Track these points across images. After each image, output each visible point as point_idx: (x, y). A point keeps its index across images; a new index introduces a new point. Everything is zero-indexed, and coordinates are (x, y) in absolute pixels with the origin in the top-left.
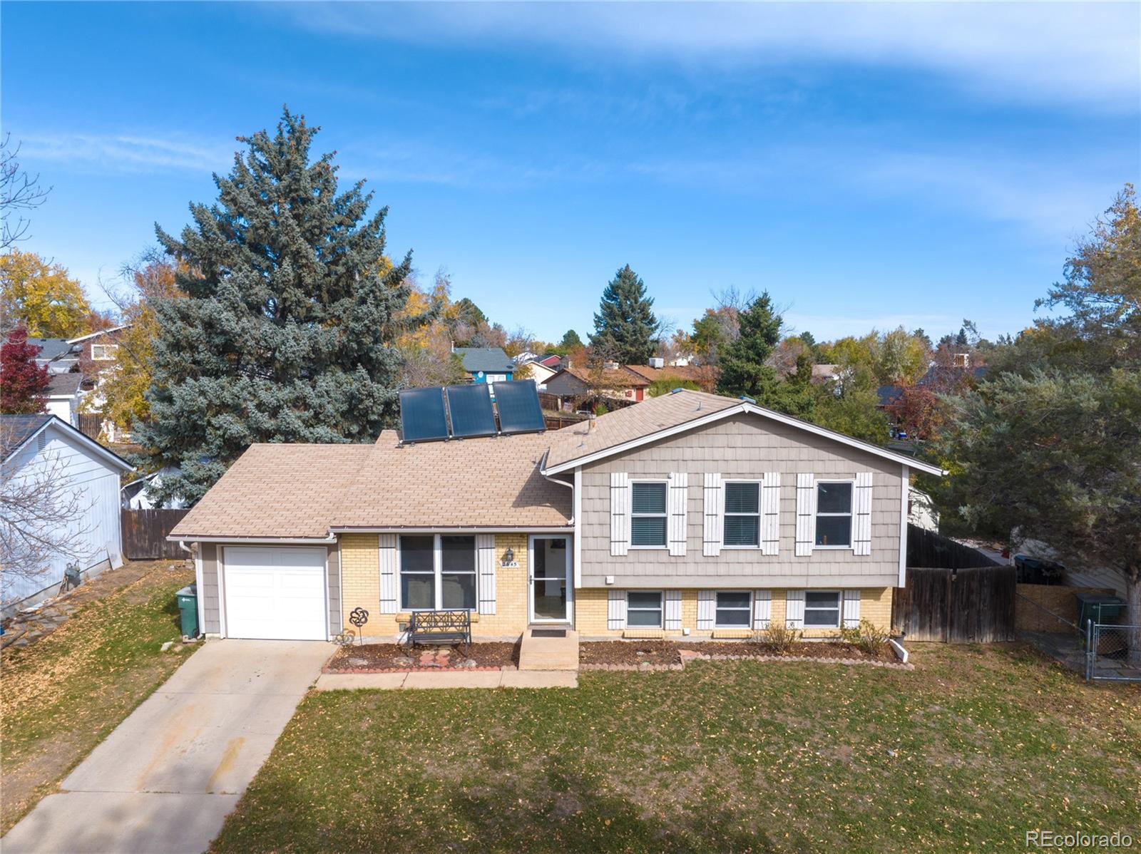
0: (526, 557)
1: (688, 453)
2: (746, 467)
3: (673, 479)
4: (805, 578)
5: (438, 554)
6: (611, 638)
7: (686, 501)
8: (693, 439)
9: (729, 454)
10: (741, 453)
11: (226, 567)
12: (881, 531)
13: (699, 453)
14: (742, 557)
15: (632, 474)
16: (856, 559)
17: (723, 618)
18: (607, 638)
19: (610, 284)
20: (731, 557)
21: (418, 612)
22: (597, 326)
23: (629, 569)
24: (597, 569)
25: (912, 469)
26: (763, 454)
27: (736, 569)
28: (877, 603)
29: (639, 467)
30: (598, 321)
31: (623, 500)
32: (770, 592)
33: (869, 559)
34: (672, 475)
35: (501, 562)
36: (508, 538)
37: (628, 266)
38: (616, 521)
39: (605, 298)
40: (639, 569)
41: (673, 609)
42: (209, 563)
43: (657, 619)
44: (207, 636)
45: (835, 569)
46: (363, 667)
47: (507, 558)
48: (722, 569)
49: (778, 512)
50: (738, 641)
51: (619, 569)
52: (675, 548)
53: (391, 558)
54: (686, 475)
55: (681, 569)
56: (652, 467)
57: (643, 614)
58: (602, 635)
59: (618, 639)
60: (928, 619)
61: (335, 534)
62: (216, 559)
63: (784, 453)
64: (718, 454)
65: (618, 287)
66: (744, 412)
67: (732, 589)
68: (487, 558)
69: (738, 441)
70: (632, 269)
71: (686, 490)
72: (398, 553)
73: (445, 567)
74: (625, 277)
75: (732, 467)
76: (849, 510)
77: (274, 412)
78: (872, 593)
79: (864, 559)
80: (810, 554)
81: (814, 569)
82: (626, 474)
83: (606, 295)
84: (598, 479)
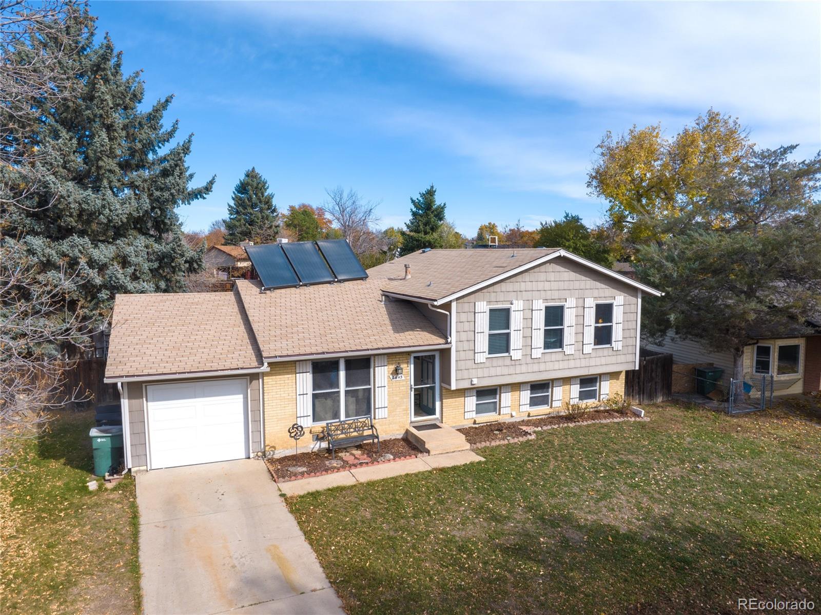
0: (409, 370)
1: (523, 286)
2: (556, 295)
3: (514, 305)
4: (587, 369)
5: (342, 374)
6: (466, 425)
7: (522, 320)
8: (526, 276)
9: (547, 286)
10: (555, 285)
11: (149, 403)
12: (627, 334)
13: (529, 286)
14: (554, 357)
15: (489, 302)
16: (614, 353)
17: (534, 402)
18: (464, 426)
19: (241, 181)
20: (548, 357)
21: (331, 423)
22: (231, 214)
23: (486, 373)
24: (465, 374)
25: (643, 292)
26: (566, 285)
27: (550, 366)
28: (618, 382)
29: (493, 297)
30: (231, 210)
31: (483, 322)
32: (562, 380)
33: (621, 353)
34: (514, 302)
35: (391, 377)
36: (395, 357)
37: (254, 168)
38: (479, 337)
39: (236, 192)
40: (493, 372)
41: (506, 398)
43: (495, 408)
44: (133, 470)
45: (603, 361)
46: (302, 474)
47: (396, 372)
48: (542, 367)
49: (574, 325)
50: (543, 417)
51: (480, 373)
52: (516, 354)
53: (305, 381)
54: (522, 301)
55: (518, 369)
56: (501, 297)
57: (486, 405)
58: (461, 424)
59: (470, 426)
61: (268, 363)
63: (577, 285)
64: (541, 286)
65: (248, 184)
66: (560, 256)
67: (540, 381)
68: (381, 374)
69: (552, 276)
70: (257, 171)
71: (522, 312)
72: (311, 375)
73: (347, 385)
74: (252, 176)
75: (549, 295)
76: (611, 321)
78: (614, 375)
79: (618, 353)
80: (591, 352)
81: (593, 362)
82: (485, 303)
83: (236, 190)
84: (466, 307)
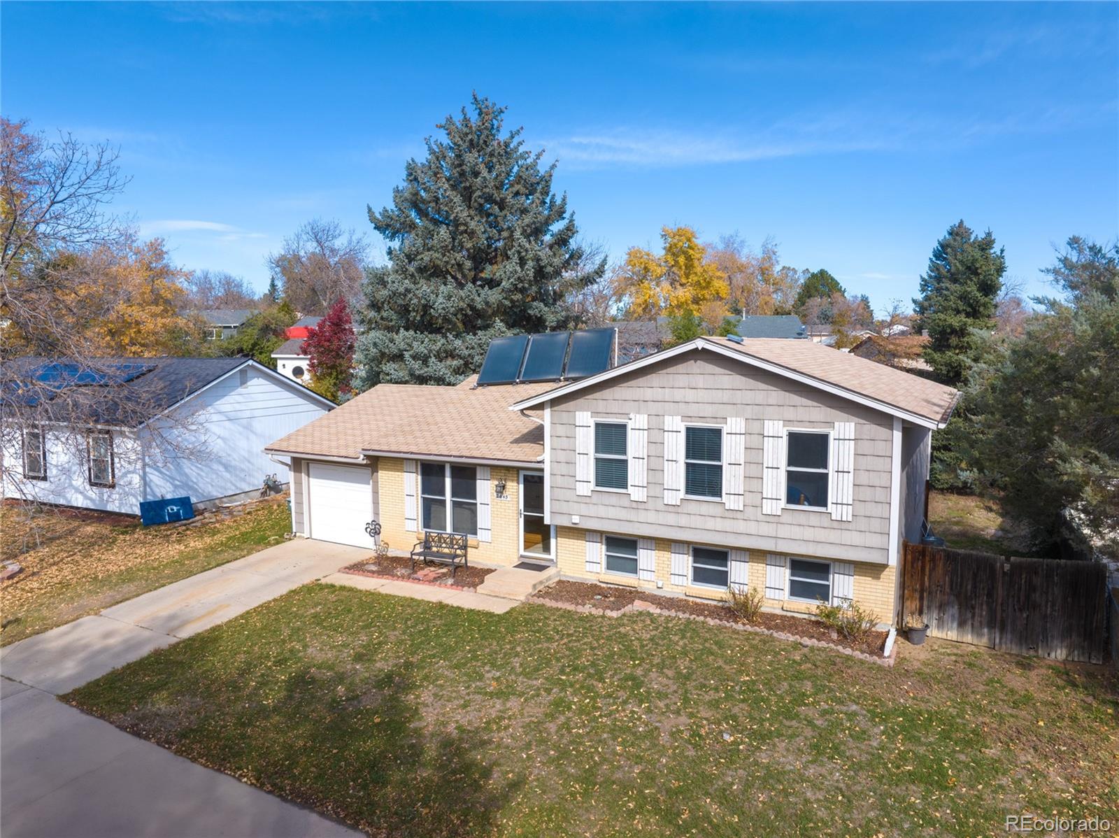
0: (516, 491)
1: (649, 394)
2: (708, 411)
3: (633, 420)
5: (448, 481)
6: (589, 580)
7: (646, 445)
8: (654, 379)
9: (690, 395)
10: (702, 395)
11: (311, 479)
12: (866, 494)
13: (657, 393)
14: (704, 509)
15: (595, 414)
16: (835, 525)
17: (700, 576)
18: (586, 579)
19: (939, 243)
20: (692, 507)
21: (430, 533)
22: (923, 290)
23: (592, 511)
24: (564, 507)
25: (904, 421)
26: (726, 396)
27: (697, 522)
28: (874, 582)
29: (601, 406)
30: (924, 285)
31: (586, 440)
32: (747, 553)
33: (850, 526)
34: (632, 416)
35: (495, 494)
36: (503, 471)
37: (962, 222)
38: (580, 461)
40: (602, 512)
41: (645, 557)
42: (297, 474)
43: (632, 567)
44: (298, 534)
45: (809, 534)
47: (501, 490)
48: (683, 521)
49: (742, 462)
50: (713, 603)
51: (584, 510)
52: (636, 494)
53: (411, 482)
54: (646, 416)
55: (642, 516)
56: (614, 407)
58: (581, 576)
59: (595, 582)
60: (969, 615)
61: (365, 456)
62: (301, 473)
63: (749, 396)
64: (678, 395)
65: (948, 246)
66: (697, 348)
67: (707, 545)
68: (485, 488)
69: (700, 381)
70: (967, 224)
71: (646, 432)
72: (420, 478)
73: (454, 495)
74: (957, 234)
75: (693, 410)
76: (825, 467)
77: (425, 360)
79: (844, 526)
80: (779, 513)
81: (784, 531)
82: (589, 413)
83: (935, 256)
84: (565, 417)
